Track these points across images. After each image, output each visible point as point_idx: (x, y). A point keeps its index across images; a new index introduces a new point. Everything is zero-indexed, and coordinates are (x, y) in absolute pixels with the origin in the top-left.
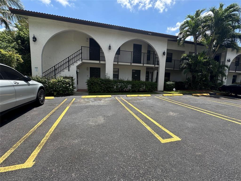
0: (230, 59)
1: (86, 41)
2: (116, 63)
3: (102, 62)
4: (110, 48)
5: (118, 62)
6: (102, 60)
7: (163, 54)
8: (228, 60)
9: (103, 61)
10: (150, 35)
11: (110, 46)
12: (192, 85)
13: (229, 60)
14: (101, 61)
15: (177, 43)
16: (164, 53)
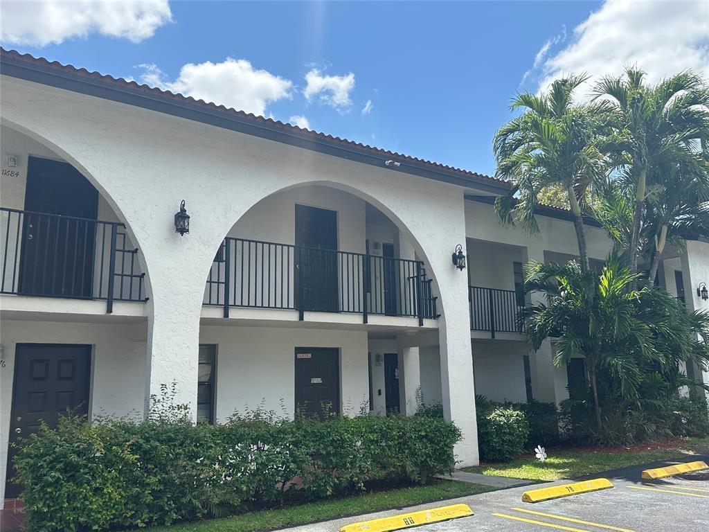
0: (704, 288)
1: (4, 173)
2: (217, 314)
3: (120, 310)
4: (181, 222)
5: (226, 308)
6: (126, 296)
7: (455, 262)
8: (698, 290)
9: (130, 300)
10: (391, 167)
11: (183, 210)
12: (603, 420)
13: (701, 289)
14: (121, 300)
15: (495, 209)
16: (456, 259)
